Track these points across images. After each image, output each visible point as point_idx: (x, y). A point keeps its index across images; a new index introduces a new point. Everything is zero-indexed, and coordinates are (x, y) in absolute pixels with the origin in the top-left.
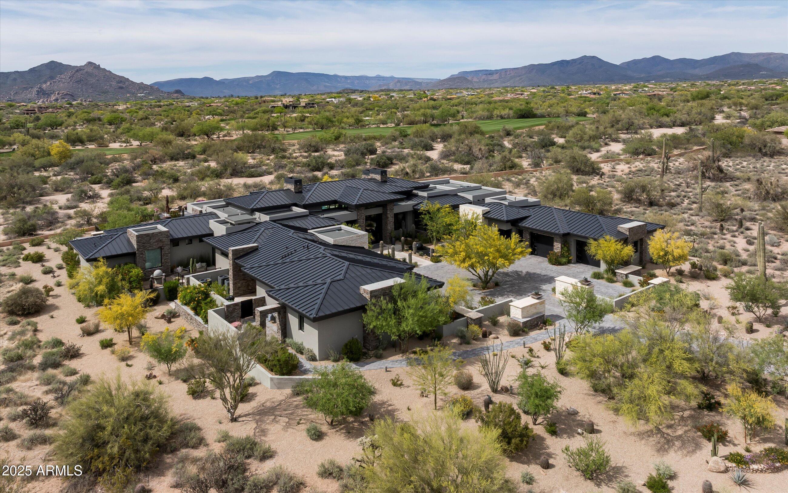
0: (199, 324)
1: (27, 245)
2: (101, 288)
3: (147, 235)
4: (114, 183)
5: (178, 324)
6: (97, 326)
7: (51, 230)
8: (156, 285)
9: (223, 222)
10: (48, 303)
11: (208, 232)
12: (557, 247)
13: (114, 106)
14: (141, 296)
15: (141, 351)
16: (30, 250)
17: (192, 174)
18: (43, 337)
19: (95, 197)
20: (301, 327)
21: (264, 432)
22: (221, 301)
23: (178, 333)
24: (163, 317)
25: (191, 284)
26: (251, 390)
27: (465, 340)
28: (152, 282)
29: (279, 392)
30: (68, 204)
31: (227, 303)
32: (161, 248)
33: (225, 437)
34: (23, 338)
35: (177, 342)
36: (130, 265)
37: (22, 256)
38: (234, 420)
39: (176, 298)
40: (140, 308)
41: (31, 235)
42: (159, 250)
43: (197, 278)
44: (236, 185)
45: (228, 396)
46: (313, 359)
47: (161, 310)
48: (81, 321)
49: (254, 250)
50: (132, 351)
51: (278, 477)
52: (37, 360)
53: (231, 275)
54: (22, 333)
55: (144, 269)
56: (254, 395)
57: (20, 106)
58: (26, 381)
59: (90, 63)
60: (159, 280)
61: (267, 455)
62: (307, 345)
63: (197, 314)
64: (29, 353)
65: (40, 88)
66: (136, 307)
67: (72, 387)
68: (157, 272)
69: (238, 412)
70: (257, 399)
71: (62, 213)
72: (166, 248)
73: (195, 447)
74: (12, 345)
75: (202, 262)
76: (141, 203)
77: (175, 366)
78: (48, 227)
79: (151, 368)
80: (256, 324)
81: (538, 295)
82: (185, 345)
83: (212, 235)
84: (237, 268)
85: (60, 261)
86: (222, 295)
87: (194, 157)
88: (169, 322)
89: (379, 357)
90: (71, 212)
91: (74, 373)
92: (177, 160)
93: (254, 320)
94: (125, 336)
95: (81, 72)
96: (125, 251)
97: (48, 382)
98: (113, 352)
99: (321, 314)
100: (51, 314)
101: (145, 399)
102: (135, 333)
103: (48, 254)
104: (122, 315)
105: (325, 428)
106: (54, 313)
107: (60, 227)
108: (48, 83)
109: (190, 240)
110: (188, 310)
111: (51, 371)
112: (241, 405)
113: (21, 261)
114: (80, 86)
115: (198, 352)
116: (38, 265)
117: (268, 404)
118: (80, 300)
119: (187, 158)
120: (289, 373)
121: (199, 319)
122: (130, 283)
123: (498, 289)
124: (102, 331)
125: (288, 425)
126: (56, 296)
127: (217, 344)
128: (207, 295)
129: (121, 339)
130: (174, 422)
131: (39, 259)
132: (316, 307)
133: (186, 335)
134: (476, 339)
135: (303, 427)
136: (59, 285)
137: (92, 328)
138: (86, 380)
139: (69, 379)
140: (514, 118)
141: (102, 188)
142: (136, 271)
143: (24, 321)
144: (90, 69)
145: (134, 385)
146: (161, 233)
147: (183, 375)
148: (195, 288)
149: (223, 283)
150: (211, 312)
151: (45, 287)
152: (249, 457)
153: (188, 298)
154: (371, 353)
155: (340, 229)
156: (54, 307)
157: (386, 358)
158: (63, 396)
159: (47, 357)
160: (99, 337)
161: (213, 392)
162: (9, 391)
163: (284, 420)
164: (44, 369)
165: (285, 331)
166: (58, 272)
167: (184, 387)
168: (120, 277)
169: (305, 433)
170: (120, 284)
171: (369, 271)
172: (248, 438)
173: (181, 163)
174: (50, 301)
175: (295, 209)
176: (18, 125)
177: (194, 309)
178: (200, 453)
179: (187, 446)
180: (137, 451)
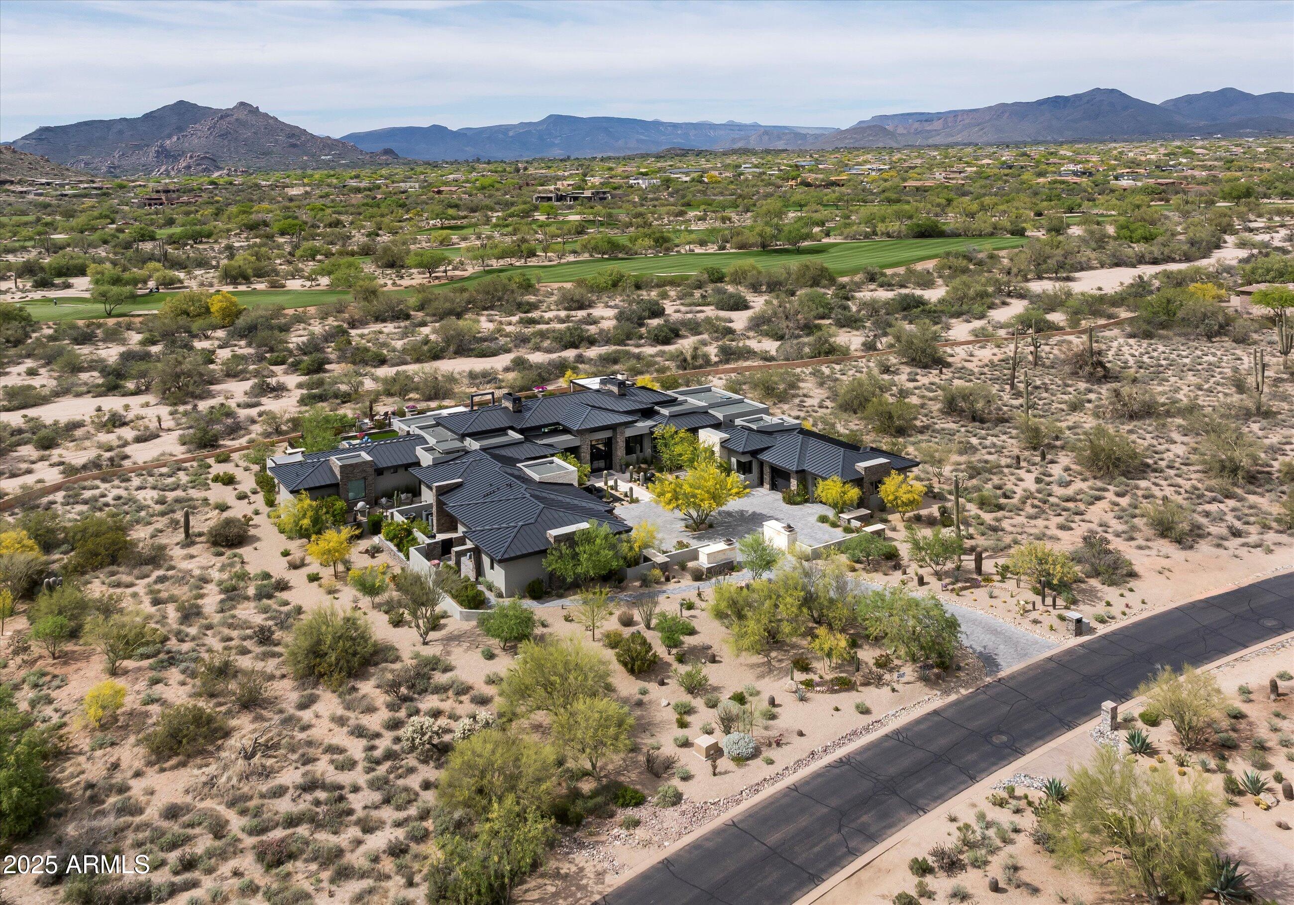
0: (401, 561)
1: (211, 461)
2: (306, 522)
3: (351, 465)
4: (302, 366)
5: (382, 559)
6: (303, 560)
7: (233, 439)
8: (360, 517)
9: (430, 450)
10: (250, 533)
11: (414, 460)
12: (794, 484)
13: (284, 187)
14: (346, 532)
15: (346, 585)
16: (218, 469)
17: (404, 351)
18: (253, 569)
19: (279, 390)
20: (492, 567)
21: (448, 653)
22: (423, 539)
23: (381, 569)
24: (367, 551)
25: (395, 519)
26: (442, 621)
27: (646, 582)
28: (356, 515)
29: (467, 623)
30: (246, 399)
31: (428, 541)
32: (365, 479)
33: (417, 656)
34: (234, 570)
35: (380, 577)
36: (333, 497)
37: (211, 476)
38: (425, 643)
39: (379, 533)
40: (345, 544)
41: (212, 446)
42: (362, 482)
43: (401, 513)
44: (459, 373)
45: (421, 624)
46: (500, 595)
47: (365, 544)
48: (286, 554)
49: (459, 486)
50: (339, 585)
51: (453, 682)
52: (251, 591)
53: (434, 510)
54: (232, 565)
55: (347, 500)
56: (445, 626)
57: (135, 187)
58: (245, 609)
59: (242, 104)
60: (363, 513)
61: (447, 669)
62: (496, 584)
63: (400, 550)
64: (242, 584)
65: (161, 146)
66: (342, 543)
67: (288, 615)
68: (361, 504)
69: (429, 638)
70: (447, 629)
71: (243, 413)
72: (370, 478)
73: (393, 662)
74: (225, 576)
75: (408, 492)
76: (338, 401)
77: (378, 599)
78: (229, 435)
79: (356, 601)
80: (452, 563)
81: (729, 542)
82: (387, 580)
83: (417, 464)
84: (440, 504)
85: (254, 485)
86: (424, 533)
87: (408, 317)
88: (373, 557)
89: (561, 596)
90: (254, 412)
91: (286, 603)
92: (384, 321)
93: (450, 559)
94: (331, 570)
95: (228, 119)
96: (328, 482)
97: (265, 610)
98: (320, 586)
99: (506, 556)
100: (255, 545)
101: (354, 624)
102: (341, 568)
103: (239, 474)
104: (329, 551)
105: (496, 652)
106: (256, 545)
107: (244, 436)
108: (175, 138)
109: (395, 469)
110: (391, 545)
111: (265, 601)
112: (431, 633)
113: (209, 482)
114: (226, 142)
115: (399, 588)
116: (230, 488)
117: (456, 633)
118: (282, 532)
119: (398, 318)
120: (477, 607)
121: (401, 555)
122: (334, 516)
123: (710, 531)
124: (308, 565)
125: (469, 648)
126: (256, 526)
127: (417, 580)
128: (409, 532)
129: (327, 573)
130: (375, 645)
131: (229, 480)
132: (503, 550)
133: (389, 570)
134: (658, 582)
135: (479, 650)
136: (257, 513)
137: (298, 562)
138: (299, 610)
139: (285, 609)
140: (907, 237)
141: (286, 373)
142: (340, 504)
143: (229, 553)
144: (242, 115)
145: (344, 612)
146: (366, 463)
147: (385, 608)
148: (398, 525)
149: (427, 519)
150: (412, 550)
151: (245, 516)
152: (434, 669)
153: (391, 535)
154: (554, 592)
155: (552, 462)
156: (256, 539)
157: (566, 597)
158: (282, 622)
159: (259, 588)
160: (305, 571)
161: (410, 622)
162: (234, 617)
163: (466, 645)
164: (260, 600)
165: (479, 571)
166: (253, 498)
167: (386, 617)
168: (325, 510)
169: (480, 655)
170: (324, 518)
171: (561, 514)
172: (434, 657)
173: (389, 327)
174: (252, 532)
175: (510, 432)
176: (143, 236)
177: (397, 546)
178: (397, 666)
179: (386, 661)
180: (348, 662)
